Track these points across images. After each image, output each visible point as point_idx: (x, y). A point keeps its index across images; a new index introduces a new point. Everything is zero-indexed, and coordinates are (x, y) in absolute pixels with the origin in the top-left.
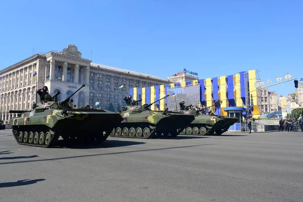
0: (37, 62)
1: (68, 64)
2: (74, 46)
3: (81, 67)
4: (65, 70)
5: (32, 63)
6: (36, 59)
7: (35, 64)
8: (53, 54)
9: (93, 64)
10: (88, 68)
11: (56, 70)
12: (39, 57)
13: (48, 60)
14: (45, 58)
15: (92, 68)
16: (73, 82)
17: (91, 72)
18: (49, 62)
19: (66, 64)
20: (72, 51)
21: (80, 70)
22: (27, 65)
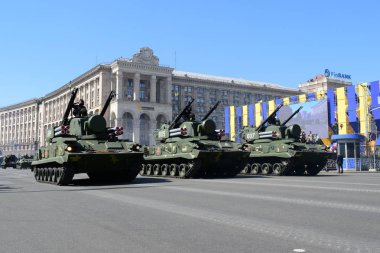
0: (100, 75)
1: (141, 75)
2: (148, 50)
3: (160, 79)
4: (137, 85)
5: (94, 78)
6: (98, 72)
7: (98, 79)
8: (120, 63)
9: (177, 73)
10: (170, 79)
11: (124, 85)
12: (102, 69)
13: (114, 71)
14: (110, 70)
15: (174, 78)
16: (149, 100)
17: (174, 85)
18: (115, 74)
19: (138, 75)
20: (146, 57)
21: (158, 84)
22: (88, 81)
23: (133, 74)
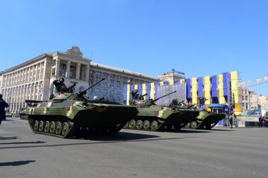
0: (45, 60)
1: (71, 62)
2: (77, 48)
3: (82, 66)
4: (68, 68)
5: (41, 62)
6: (44, 58)
7: (43, 62)
8: (59, 54)
9: (93, 63)
10: (88, 66)
11: (60, 67)
12: (46, 56)
13: (54, 58)
14: (52, 57)
15: (91, 66)
16: (75, 78)
17: (90, 70)
18: (55, 60)
19: (69, 62)
20: (75, 52)
21: (81, 68)
22: (36, 63)
23: (67, 61)
